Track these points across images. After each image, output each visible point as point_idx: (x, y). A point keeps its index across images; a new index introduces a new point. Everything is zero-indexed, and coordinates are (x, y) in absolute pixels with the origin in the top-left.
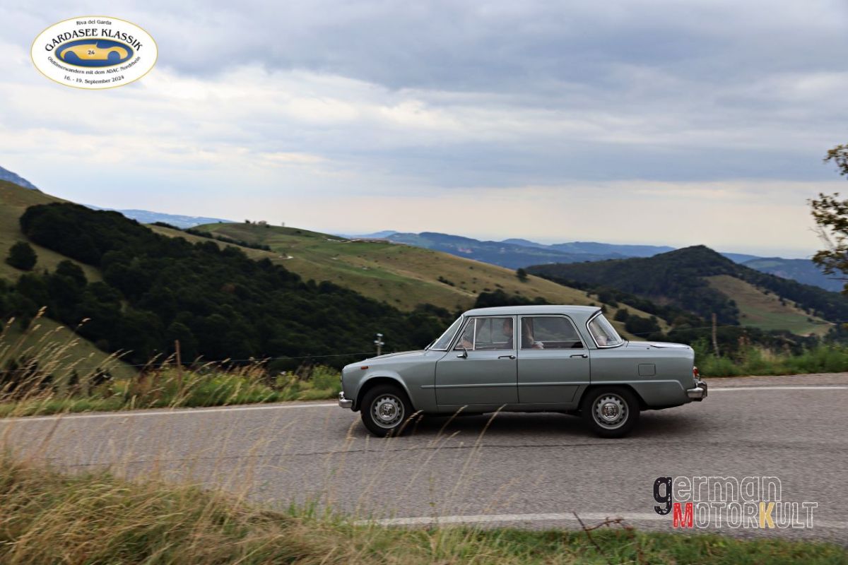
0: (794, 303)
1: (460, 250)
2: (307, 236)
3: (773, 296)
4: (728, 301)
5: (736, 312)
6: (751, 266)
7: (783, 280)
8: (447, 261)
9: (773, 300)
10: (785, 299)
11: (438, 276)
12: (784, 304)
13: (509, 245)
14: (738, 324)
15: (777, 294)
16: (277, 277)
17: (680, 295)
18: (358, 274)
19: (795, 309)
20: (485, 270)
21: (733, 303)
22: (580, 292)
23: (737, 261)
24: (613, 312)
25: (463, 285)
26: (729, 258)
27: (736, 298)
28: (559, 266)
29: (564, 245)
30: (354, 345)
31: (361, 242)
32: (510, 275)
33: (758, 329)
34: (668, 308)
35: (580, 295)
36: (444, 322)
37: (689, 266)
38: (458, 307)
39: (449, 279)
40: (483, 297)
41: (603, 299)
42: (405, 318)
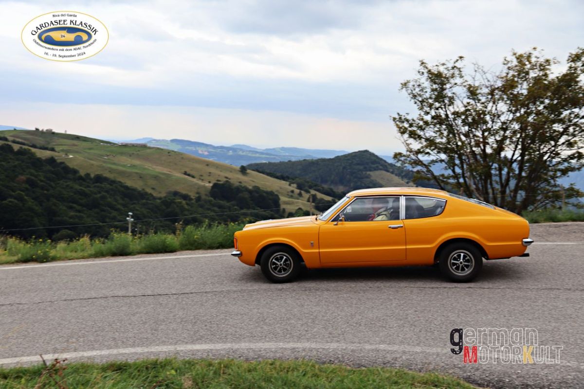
2: (85, 141)
3: (411, 184)
8: (190, 160)
11: (183, 171)
13: (235, 149)
15: (415, 184)
16: (60, 171)
17: (352, 184)
18: (123, 169)
20: (217, 166)
22: (284, 182)
25: (201, 177)
26: (383, 158)
28: (270, 164)
29: (274, 149)
31: (126, 146)
32: (235, 170)
35: (284, 184)
36: (187, 204)
37: (358, 164)
38: (198, 193)
39: (191, 173)
40: (215, 186)
41: (300, 187)
42: (158, 201)
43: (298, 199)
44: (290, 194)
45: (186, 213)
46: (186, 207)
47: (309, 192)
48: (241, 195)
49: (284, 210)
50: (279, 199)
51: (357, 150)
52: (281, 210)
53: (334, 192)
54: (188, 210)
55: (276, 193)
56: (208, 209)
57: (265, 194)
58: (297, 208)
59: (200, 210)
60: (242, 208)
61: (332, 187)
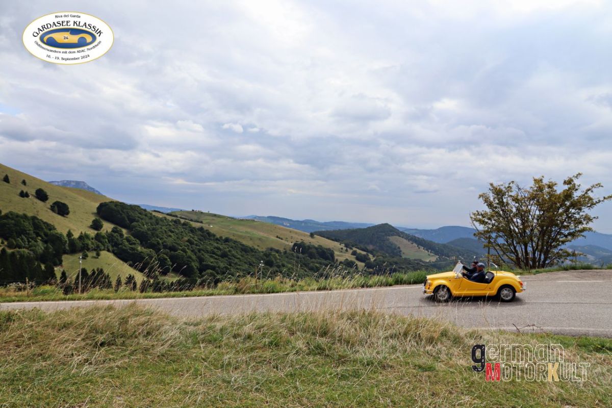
0: (423, 248)
1: (285, 224)
2: (219, 217)
3: (415, 244)
4: (397, 247)
5: (400, 251)
6: (406, 232)
7: (418, 238)
8: (280, 229)
9: (415, 246)
10: (420, 246)
11: (276, 236)
12: (419, 248)
13: (306, 222)
14: (401, 256)
15: (416, 244)
16: (206, 235)
17: (378, 244)
18: (241, 234)
19: (423, 250)
20: (296, 233)
21: (399, 248)
22: (336, 242)
23: (401, 230)
24: (350, 251)
25: (287, 239)
26: (398, 228)
27: (400, 246)
28: (327, 232)
29: (329, 223)
30: (239, 265)
31: (242, 220)
32: (307, 235)
33: (409, 259)
34: (373, 250)
35: (337, 244)
36: (279, 256)
37: (382, 232)
38: (285, 249)
39: (281, 237)
40: (295, 245)
41: (346, 246)
42: (261, 253)
43: (345, 253)
44: (341, 250)
45: (278, 261)
46: (278, 257)
47: (352, 249)
48: (310, 250)
49: (337, 260)
50: (334, 253)
51: (380, 223)
52: (335, 260)
53: (367, 249)
54: (280, 259)
55: (332, 249)
56: (291, 259)
57: (325, 250)
58: (345, 259)
59: (286, 259)
60: (311, 258)
61: (366, 246)
